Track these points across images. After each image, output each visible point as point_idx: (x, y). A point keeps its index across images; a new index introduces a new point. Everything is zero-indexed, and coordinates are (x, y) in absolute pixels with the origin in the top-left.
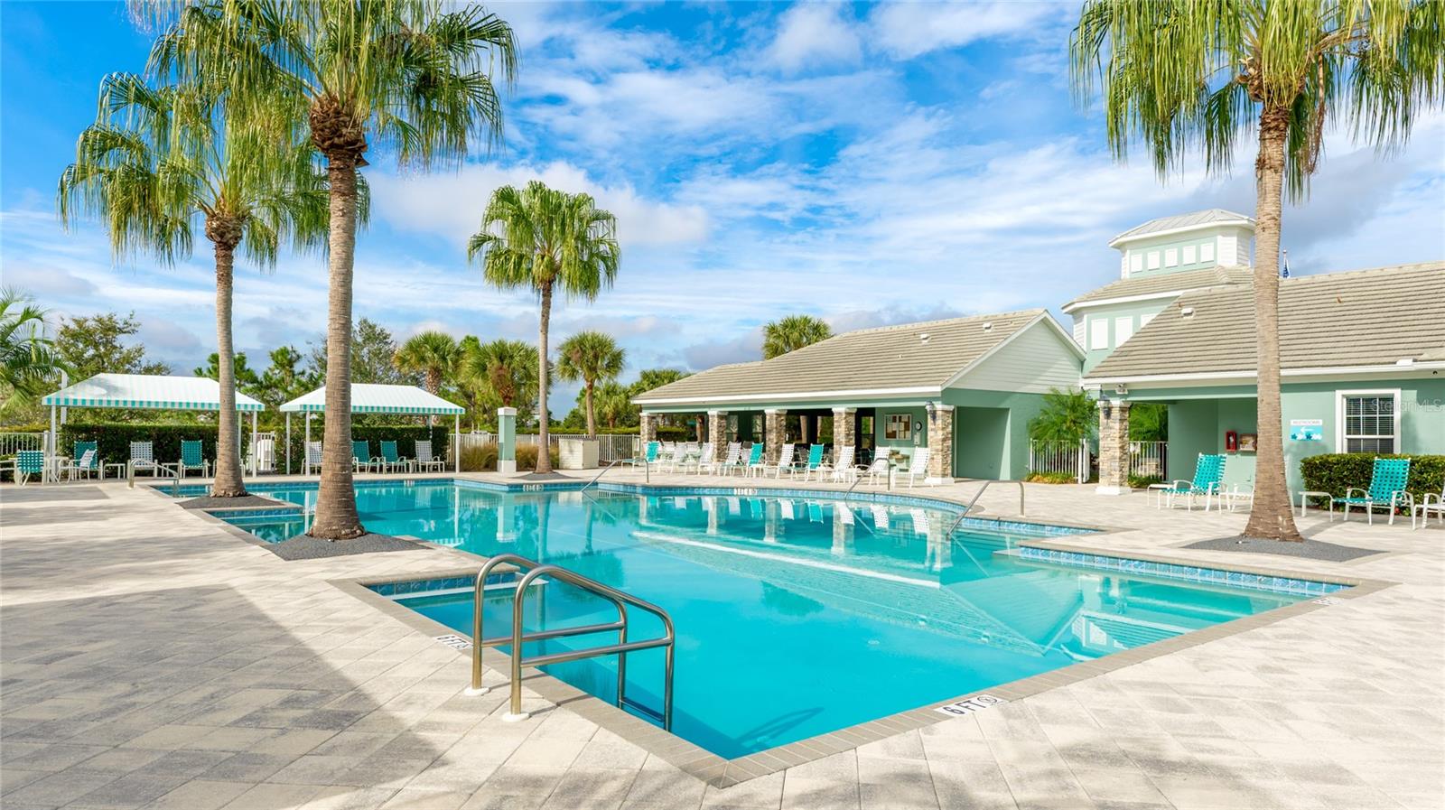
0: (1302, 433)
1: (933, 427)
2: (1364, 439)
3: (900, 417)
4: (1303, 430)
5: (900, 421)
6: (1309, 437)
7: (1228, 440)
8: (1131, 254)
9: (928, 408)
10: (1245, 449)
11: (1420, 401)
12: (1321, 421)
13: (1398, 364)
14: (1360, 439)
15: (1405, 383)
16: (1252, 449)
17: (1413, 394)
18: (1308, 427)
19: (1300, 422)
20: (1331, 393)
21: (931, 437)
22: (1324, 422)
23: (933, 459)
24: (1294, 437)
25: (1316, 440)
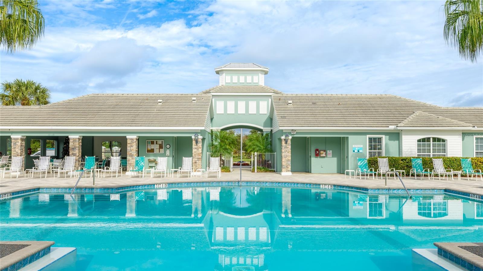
0: (356, 150)
1: (196, 147)
2: (373, 152)
3: (157, 142)
4: (357, 149)
5: (157, 144)
6: (358, 151)
7: (316, 152)
8: (225, 76)
9: (193, 137)
10: (322, 156)
11: (390, 139)
12: (362, 146)
13: (389, 127)
14: (372, 152)
15: (386, 133)
16: (325, 156)
17: (388, 137)
18: (358, 148)
19: (356, 146)
20: (365, 136)
21: (195, 152)
22: (363, 146)
23: (196, 163)
24: (354, 151)
25: (361, 152)
